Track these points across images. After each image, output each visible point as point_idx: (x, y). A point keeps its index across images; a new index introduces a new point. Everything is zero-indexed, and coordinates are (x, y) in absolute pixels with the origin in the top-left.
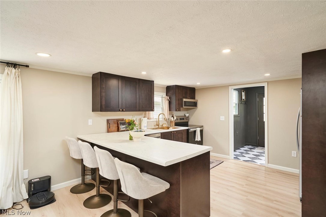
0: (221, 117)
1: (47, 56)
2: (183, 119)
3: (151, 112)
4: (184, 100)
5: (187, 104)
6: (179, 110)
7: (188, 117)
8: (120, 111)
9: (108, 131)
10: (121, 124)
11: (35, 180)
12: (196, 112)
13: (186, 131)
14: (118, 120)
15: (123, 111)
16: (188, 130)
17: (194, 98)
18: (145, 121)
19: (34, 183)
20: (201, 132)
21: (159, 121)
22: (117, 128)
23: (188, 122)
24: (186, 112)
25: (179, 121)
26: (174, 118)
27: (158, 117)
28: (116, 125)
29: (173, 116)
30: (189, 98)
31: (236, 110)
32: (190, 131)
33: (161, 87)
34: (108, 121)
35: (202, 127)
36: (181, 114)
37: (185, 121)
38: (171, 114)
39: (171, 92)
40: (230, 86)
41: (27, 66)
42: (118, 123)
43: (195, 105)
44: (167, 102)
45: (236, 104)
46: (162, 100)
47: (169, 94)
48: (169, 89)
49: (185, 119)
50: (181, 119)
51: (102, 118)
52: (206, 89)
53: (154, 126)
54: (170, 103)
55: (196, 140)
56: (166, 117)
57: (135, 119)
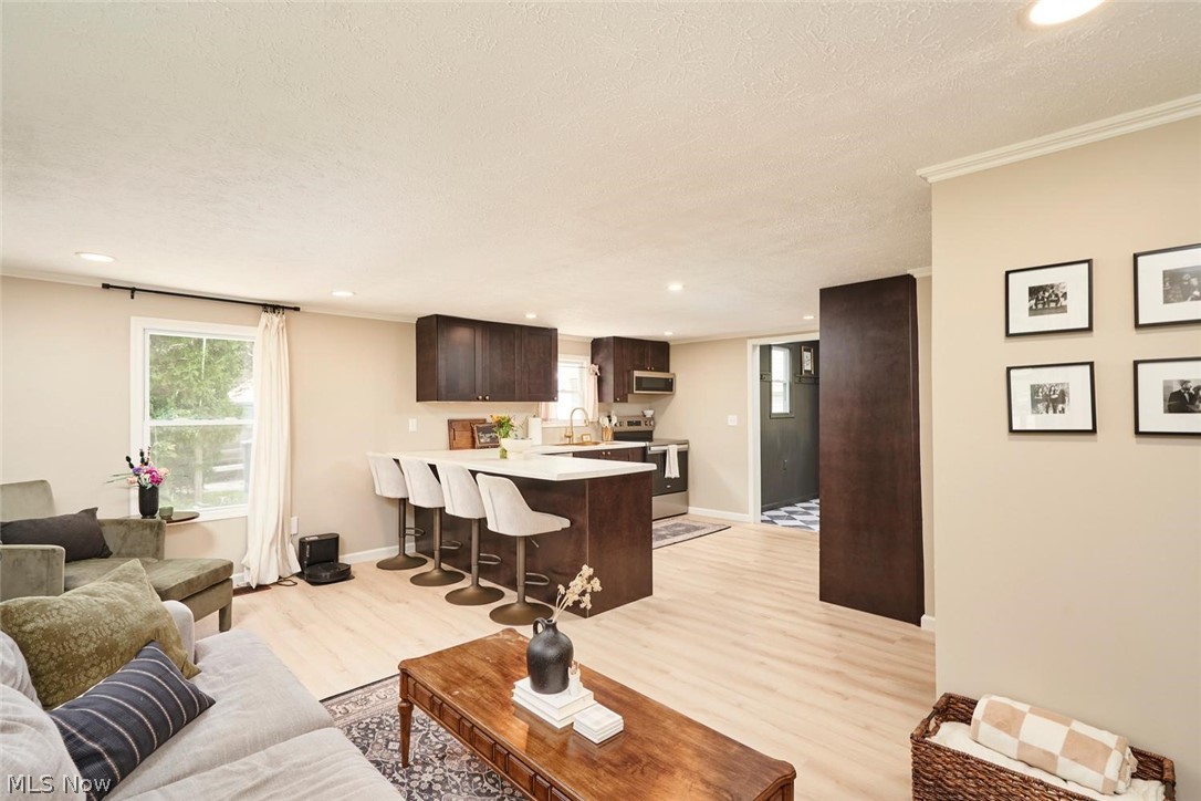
0: (730, 417)
1: (350, 294)
2: (638, 423)
3: (551, 404)
4: (637, 374)
5: (644, 385)
6: (624, 400)
7: (652, 418)
8: (478, 399)
9: (451, 447)
10: (479, 430)
11: (311, 539)
12: (671, 404)
13: (640, 452)
14: (472, 422)
15: (484, 399)
16: (645, 448)
17: (666, 369)
18: (536, 425)
19: (310, 543)
20: (683, 457)
21: (572, 427)
22: (471, 439)
23: (651, 432)
24: (647, 405)
25: (626, 428)
26: (610, 421)
27: (569, 418)
28: (469, 434)
29: (609, 417)
30: (651, 370)
31: (785, 399)
32: (649, 452)
33: (577, 341)
34: (450, 422)
35: (687, 443)
36: (630, 409)
37: (643, 428)
38: (604, 411)
39: (602, 355)
40: (750, 338)
41: (297, 309)
42: (472, 429)
43: (668, 386)
44: (593, 381)
45: (785, 384)
46: (581, 374)
47: (599, 359)
48: (597, 345)
49: (643, 423)
50: (630, 423)
51: (438, 416)
52: (693, 345)
53: (561, 439)
54: (600, 381)
55: (666, 476)
56: (590, 417)
57: (511, 416)
